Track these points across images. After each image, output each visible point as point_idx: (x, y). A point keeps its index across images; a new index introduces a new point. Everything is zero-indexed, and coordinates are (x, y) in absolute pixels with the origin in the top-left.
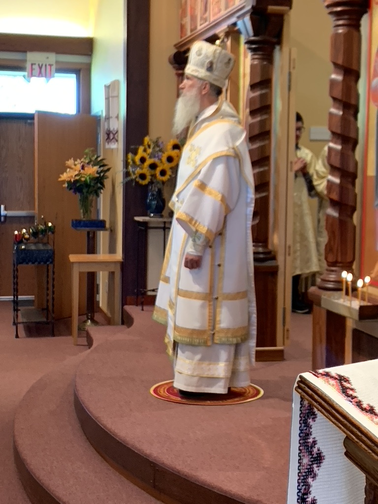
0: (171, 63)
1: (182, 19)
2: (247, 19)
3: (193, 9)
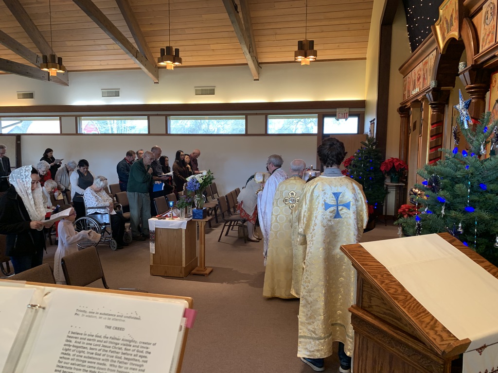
0: (398, 112)
1: (404, 92)
2: (430, 93)
3: (409, 88)
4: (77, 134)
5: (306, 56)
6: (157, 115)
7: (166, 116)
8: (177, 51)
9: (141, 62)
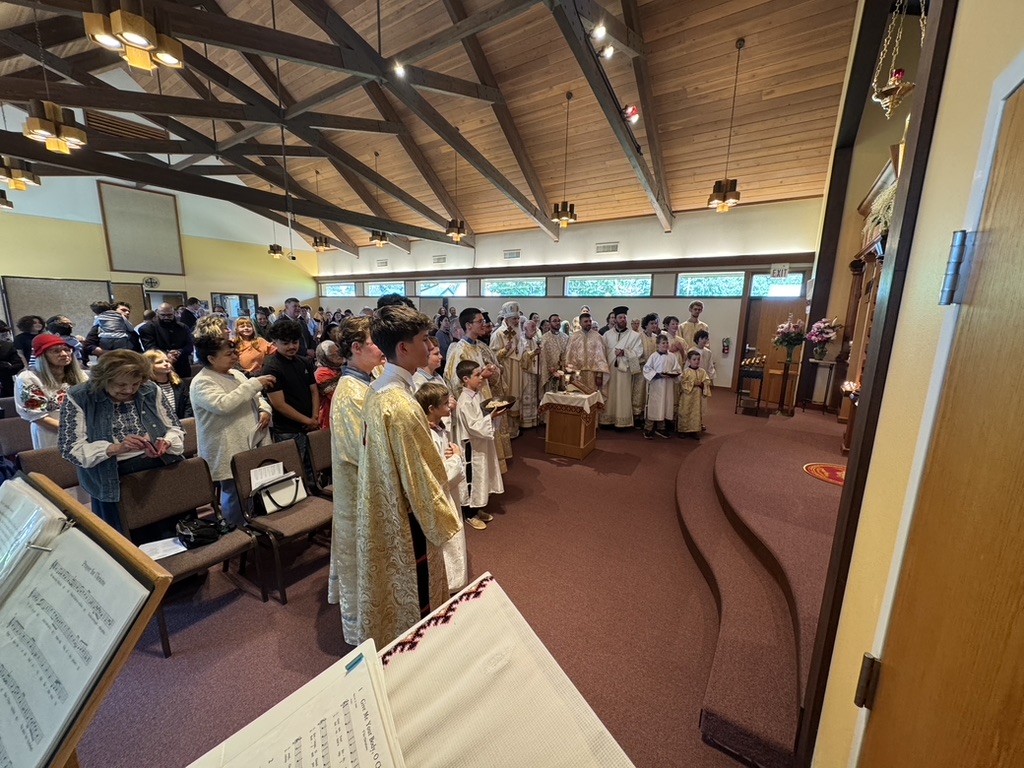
4: (480, 296)
5: (724, 199)
6: (555, 276)
7: (564, 276)
8: (572, 206)
9: (540, 220)
